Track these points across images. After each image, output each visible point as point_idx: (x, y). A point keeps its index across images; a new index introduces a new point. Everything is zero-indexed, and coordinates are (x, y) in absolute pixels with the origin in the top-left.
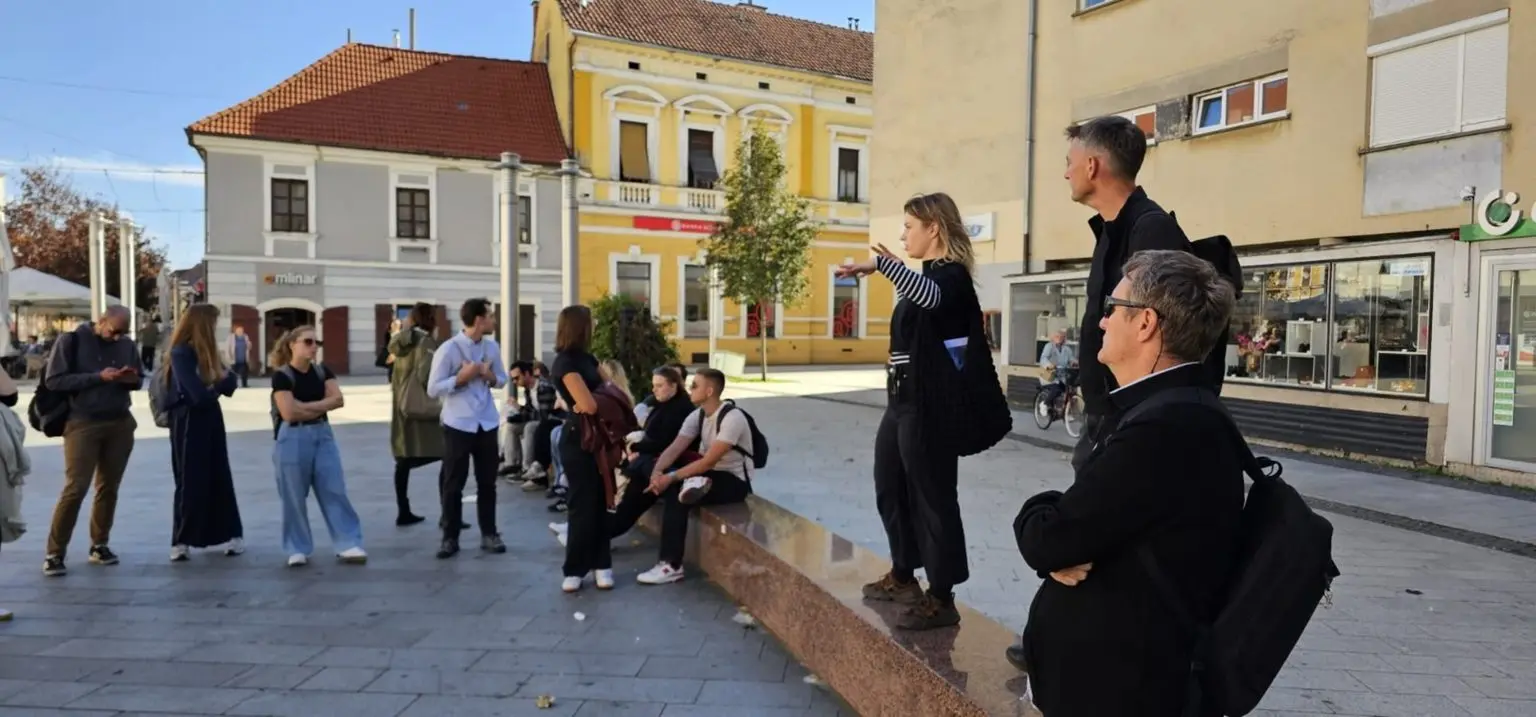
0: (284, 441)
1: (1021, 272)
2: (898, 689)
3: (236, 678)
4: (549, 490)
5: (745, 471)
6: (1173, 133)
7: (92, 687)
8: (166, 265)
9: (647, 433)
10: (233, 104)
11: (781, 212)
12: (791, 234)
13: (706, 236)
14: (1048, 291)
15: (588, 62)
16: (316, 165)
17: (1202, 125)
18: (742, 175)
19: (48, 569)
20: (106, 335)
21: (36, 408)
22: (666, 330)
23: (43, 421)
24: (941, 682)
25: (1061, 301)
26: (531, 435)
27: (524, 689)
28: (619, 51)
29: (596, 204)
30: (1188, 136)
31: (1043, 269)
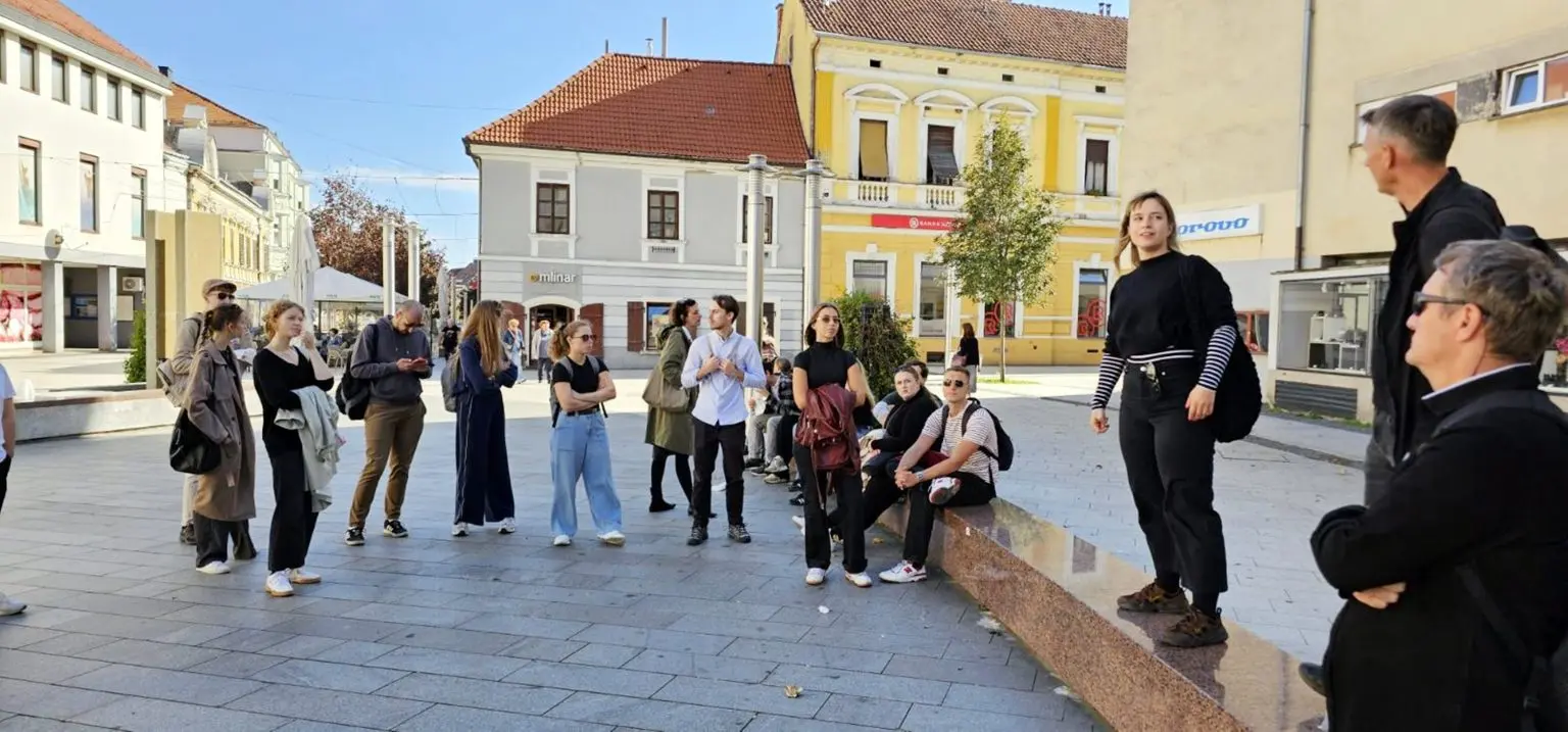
0: (560, 428)
1: (1292, 268)
2: (1162, 708)
3: (511, 648)
4: (791, 483)
5: (990, 472)
6: (1477, 113)
7: (390, 648)
8: (444, 265)
9: (888, 431)
10: (505, 115)
11: (1023, 206)
12: (1033, 229)
13: (944, 233)
14: (1324, 289)
15: (829, 62)
16: (577, 171)
17: (1514, 103)
18: (983, 170)
19: (349, 540)
20: (402, 328)
21: (342, 393)
22: (906, 327)
23: (348, 406)
24: (1212, 705)
25: (1338, 301)
26: (773, 429)
27: (772, 678)
28: (860, 49)
29: (834, 204)
30: (1496, 115)
31: (1318, 266)
